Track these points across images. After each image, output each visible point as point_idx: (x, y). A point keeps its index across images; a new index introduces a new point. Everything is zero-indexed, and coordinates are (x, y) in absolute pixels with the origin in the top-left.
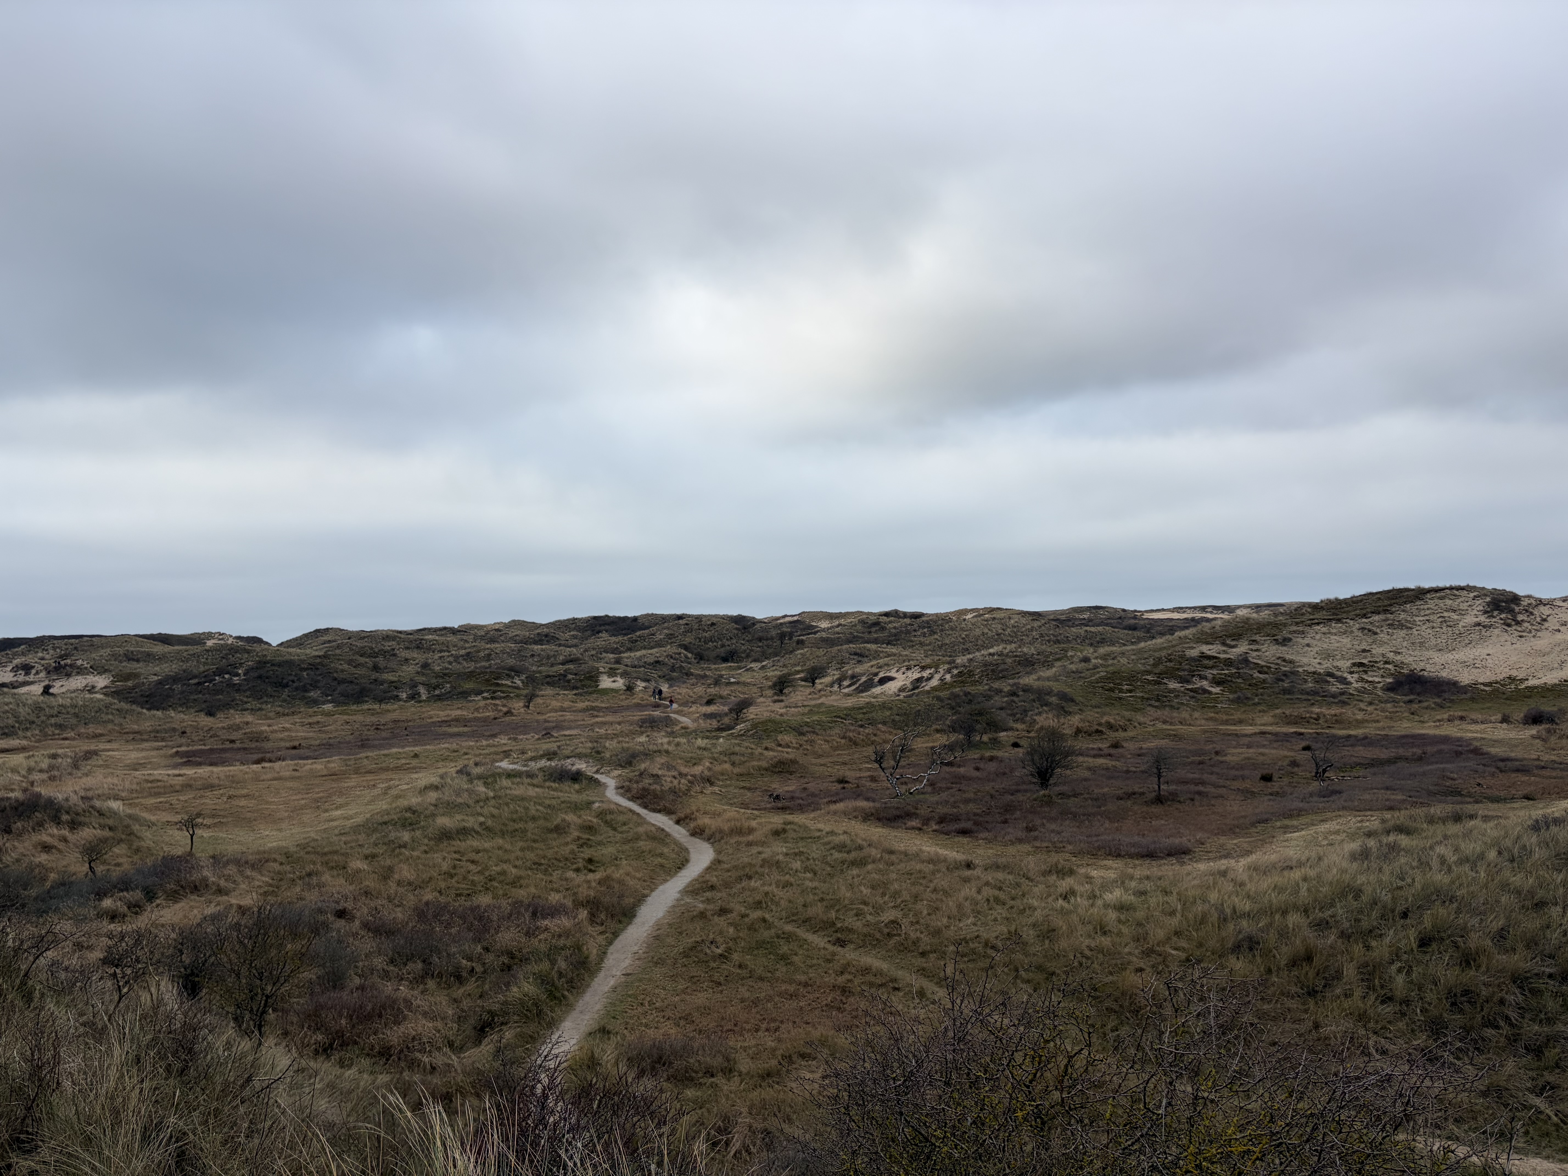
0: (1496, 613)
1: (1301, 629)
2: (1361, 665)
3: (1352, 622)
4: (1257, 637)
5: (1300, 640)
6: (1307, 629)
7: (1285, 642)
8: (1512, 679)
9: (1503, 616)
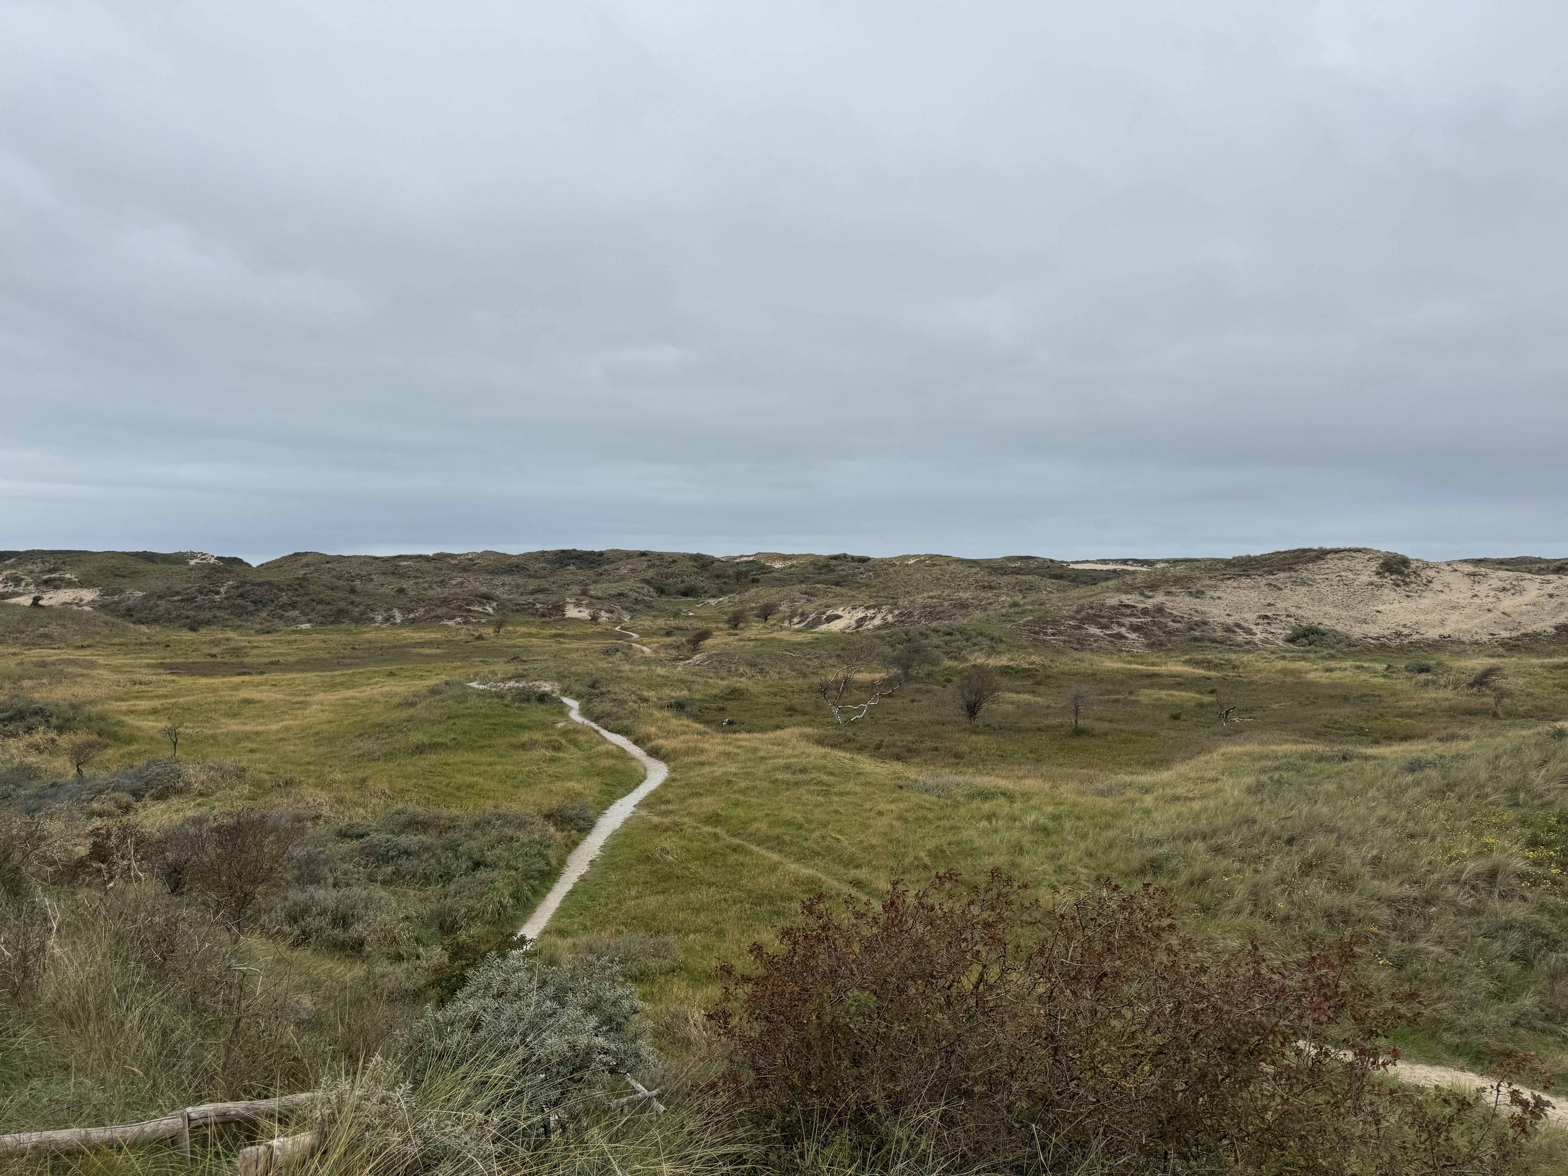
0: (1387, 574)
1: (1213, 583)
2: (1266, 617)
3: (1260, 579)
4: (1173, 589)
5: (1212, 593)
6: (1219, 583)
7: (1199, 594)
8: (1398, 634)
9: (1394, 577)
